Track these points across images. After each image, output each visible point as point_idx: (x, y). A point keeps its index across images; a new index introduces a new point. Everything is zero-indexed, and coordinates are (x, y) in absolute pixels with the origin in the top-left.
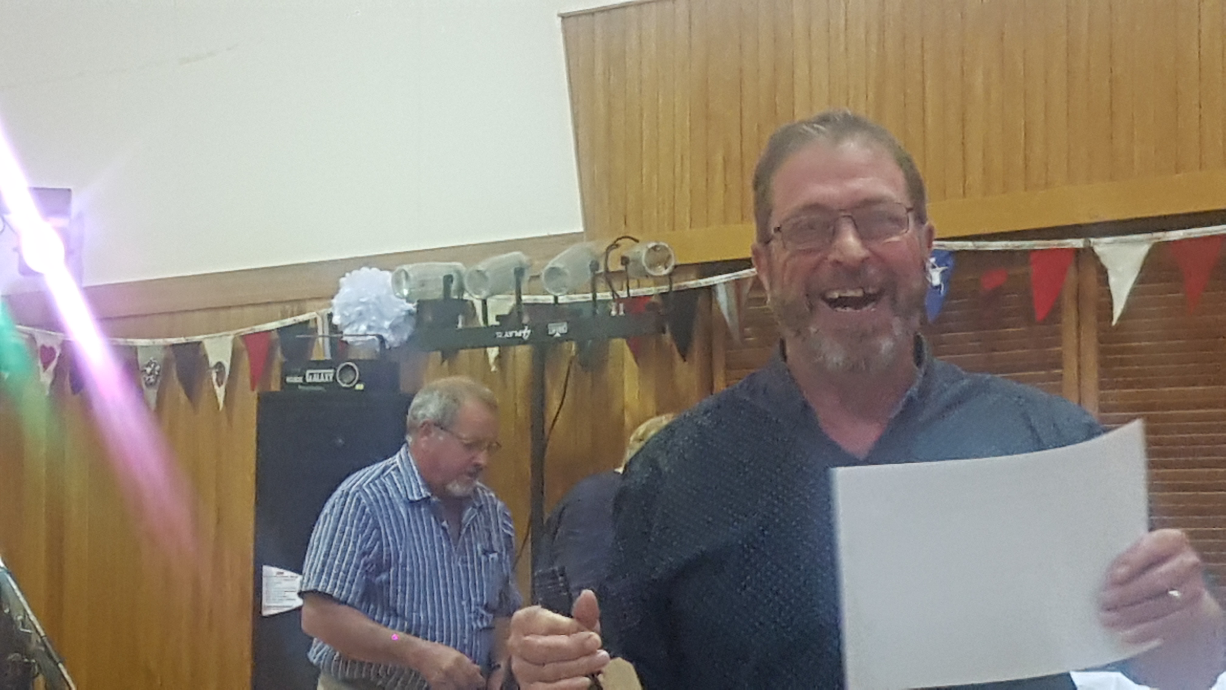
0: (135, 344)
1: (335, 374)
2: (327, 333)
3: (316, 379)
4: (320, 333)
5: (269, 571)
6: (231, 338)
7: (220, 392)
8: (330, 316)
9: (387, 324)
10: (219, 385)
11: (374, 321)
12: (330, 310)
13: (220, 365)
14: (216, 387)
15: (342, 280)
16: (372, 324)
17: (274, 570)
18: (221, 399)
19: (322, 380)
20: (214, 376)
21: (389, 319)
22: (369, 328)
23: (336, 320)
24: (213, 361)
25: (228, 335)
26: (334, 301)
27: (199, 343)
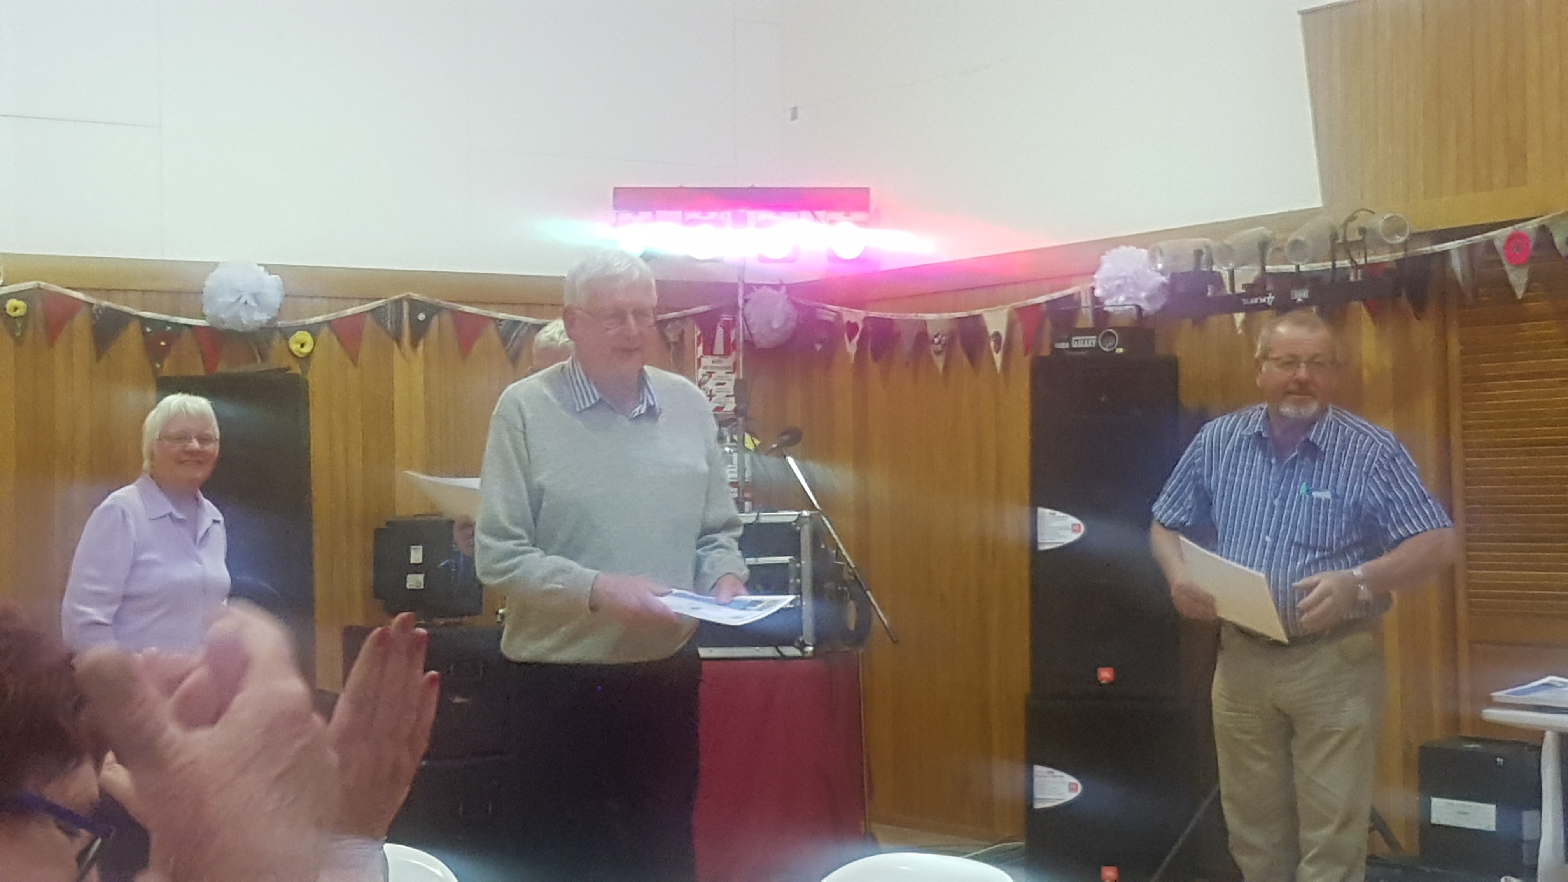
0: (924, 318)
1: (1097, 339)
2: (1089, 303)
3: (1081, 345)
4: (1083, 304)
5: (1044, 512)
6: (1006, 311)
7: (998, 357)
8: (1093, 289)
9: (1143, 295)
10: (997, 352)
11: (1131, 293)
12: (1092, 284)
13: (997, 334)
14: (994, 354)
15: (1103, 257)
16: (1130, 295)
17: (1048, 511)
18: (998, 364)
19: (1086, 345)
20: (992, 344)
21: (1144, 291)
22: (1128, 298)
23: (1098, 292)
24: (991, 331)
25: (1004, 308)
26: (1096, 276)
27: (979, 316)
